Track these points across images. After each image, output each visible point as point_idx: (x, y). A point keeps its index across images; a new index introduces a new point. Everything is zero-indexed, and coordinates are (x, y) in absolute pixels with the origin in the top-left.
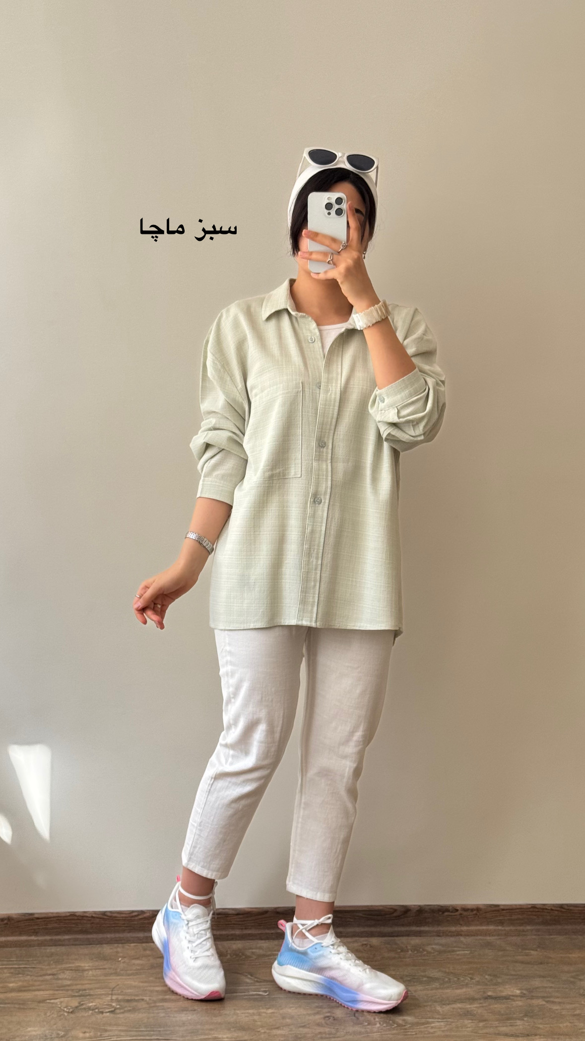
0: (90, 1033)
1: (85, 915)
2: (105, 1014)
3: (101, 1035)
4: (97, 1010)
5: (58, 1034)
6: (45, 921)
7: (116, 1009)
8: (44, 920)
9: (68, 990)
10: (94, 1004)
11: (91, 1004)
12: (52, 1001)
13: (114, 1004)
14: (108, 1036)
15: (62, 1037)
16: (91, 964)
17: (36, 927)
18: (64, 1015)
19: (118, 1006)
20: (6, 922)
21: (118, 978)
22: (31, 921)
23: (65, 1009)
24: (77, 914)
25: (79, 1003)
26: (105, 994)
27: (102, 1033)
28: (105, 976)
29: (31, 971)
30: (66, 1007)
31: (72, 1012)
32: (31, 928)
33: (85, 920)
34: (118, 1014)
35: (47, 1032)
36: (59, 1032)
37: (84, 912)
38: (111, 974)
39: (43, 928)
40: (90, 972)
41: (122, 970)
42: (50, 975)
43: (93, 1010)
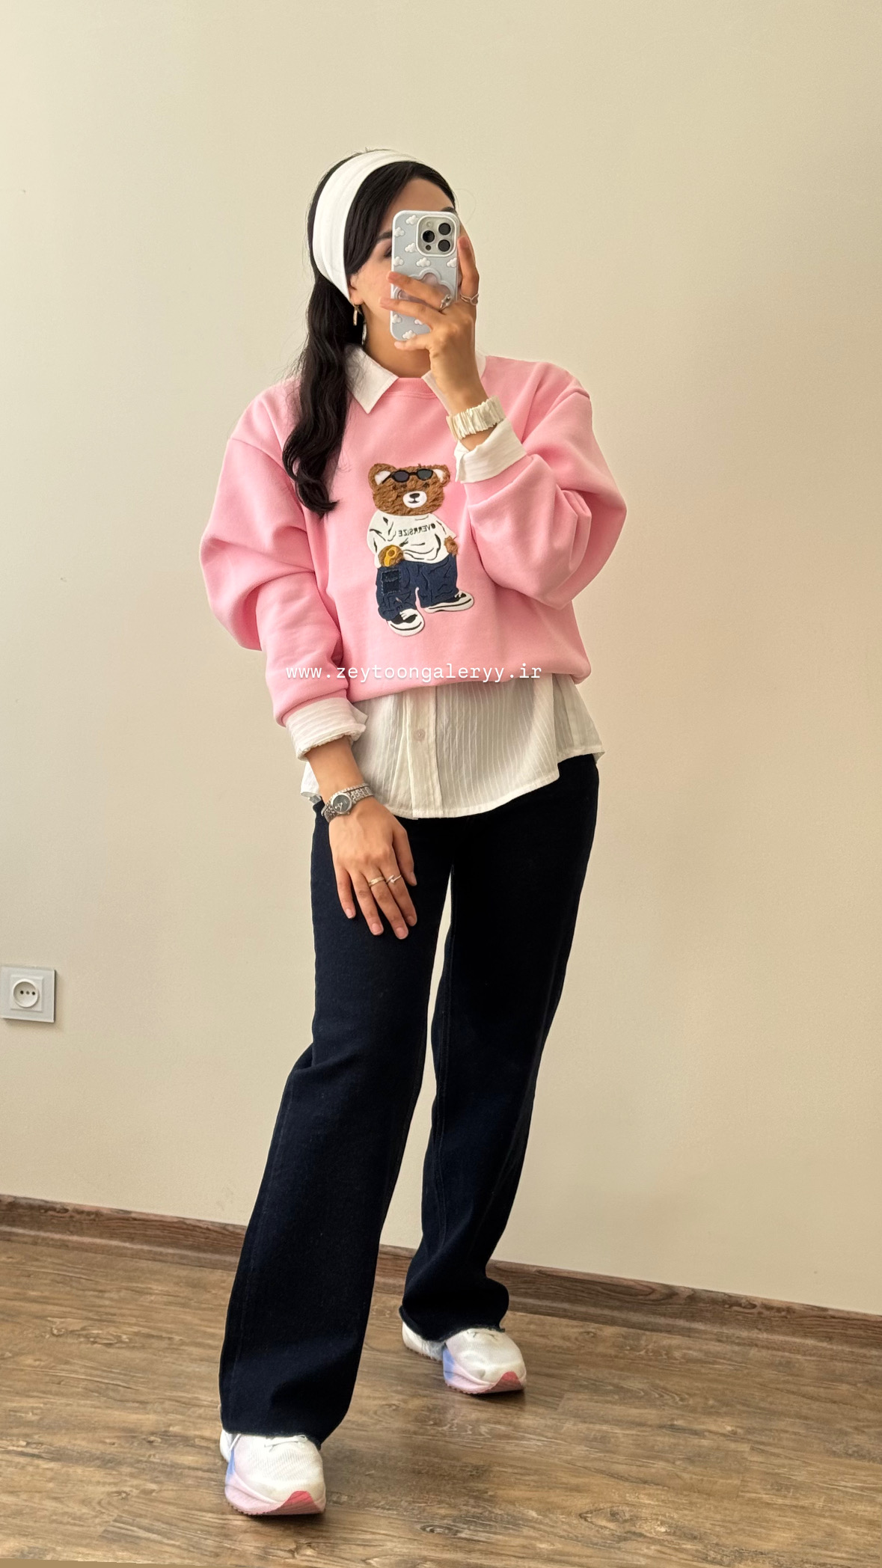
1: (199, 1224)
4: (92, 1339)
11: (95, 1332)
12: (52, 1319)
13: (125, 1337)
18: (44, 1337)
22: (127, 1222)
23: (56, 1331)
24: (188, 1222)
25: (84, 1327)
31: (58, 1336)
32: (126, 1231)
43: (88, 1338)
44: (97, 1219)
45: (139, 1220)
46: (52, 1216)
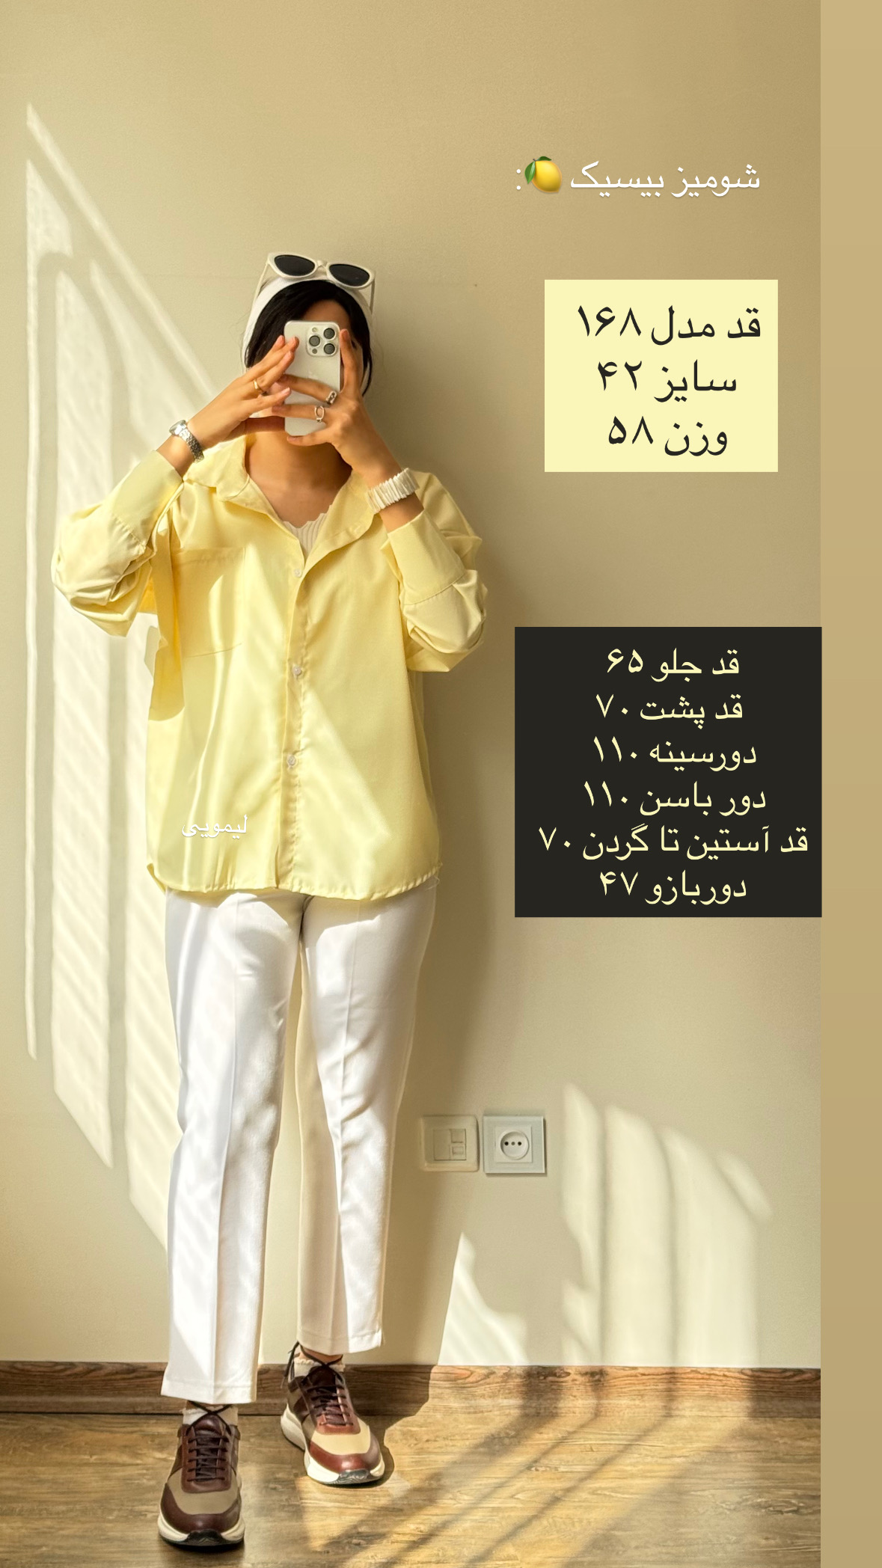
0: (774, 1539)
1: (712, 1372)
2: (785, 1514)
3: (793, 1543)
4: (771, 1509)
5: (728, 1539)
6: (653, 1379)
7: (799, 1508)
8: (654, 1377)
9: (715, 1479)
10: (763, 1500)
11: (759, 1500)
12: (699, 1493)
13: (793, 1501)
14: (804, 1545)
15: (735, 1543)
16: (736, 1445)
17: (641, 1387)
18: (726, 1514)
19: (801, 1505)
20: (597, 1377)
21: (784, 1465)
22: (633, 1378)
23: (724, 1505)
24: (702, 1372)
25: (741, 1497)
26: (775, 1487)
27: (794, 1541)
28: (763, 1462)
29: (651, 1451)
30: (724, 1502)
31: (734, 1510)
32: (634, 1388)
33: (712, 1379)
34: (807, 1514)
35: (710, 1534)
36: (728, 1536)
37: (713, 1369)
38: (772, 1459)
39: (651, 1389)
40: (739, 1456)
41: (787, 1455)
42: (680, 1457)
43: (766, 1508)
44: (602, 1379)
45: (649, 1375)
46: (552, 1382)
